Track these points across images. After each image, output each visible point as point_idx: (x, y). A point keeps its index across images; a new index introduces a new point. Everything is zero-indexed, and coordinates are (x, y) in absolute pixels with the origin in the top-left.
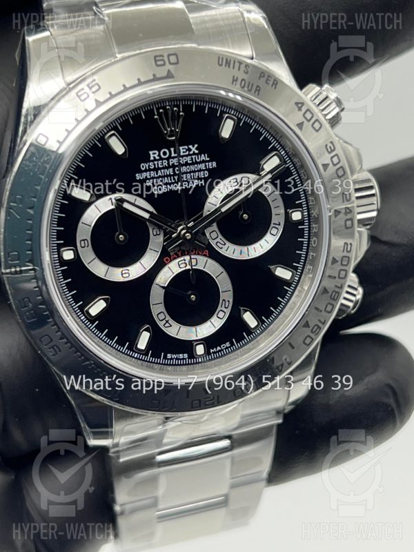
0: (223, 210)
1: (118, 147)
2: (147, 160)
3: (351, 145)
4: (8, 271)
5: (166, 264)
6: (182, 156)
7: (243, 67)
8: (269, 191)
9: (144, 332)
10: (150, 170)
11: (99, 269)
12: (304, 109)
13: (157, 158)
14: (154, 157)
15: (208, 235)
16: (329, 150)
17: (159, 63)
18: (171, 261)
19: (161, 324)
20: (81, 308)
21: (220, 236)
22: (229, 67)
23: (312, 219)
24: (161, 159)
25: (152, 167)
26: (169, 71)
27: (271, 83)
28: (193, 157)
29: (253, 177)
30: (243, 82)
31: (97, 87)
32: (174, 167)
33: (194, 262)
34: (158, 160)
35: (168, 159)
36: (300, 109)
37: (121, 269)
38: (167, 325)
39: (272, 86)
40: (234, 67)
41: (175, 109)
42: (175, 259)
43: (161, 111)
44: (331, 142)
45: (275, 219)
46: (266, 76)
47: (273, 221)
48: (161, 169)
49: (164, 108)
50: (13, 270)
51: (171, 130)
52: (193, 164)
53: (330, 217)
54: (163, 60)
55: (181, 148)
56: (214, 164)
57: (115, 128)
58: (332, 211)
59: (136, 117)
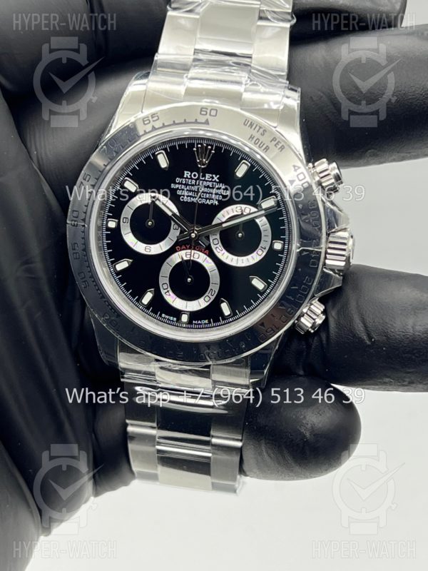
0: (224, 225)
1: (163, 162)
2: (182, 176)
4: (70, 223)
5: (176, 251)
6: (207, 181)
7: (261, 130)
8: (263, 222)
9: (150, 293)
10: (182, 184)
11: (130, 239)
12: (299, 171)
13: (189, 177)
14: (187, 176)
15: (211, 241)
17: (203, 113)
18: (181, 250)
19: (163, 292)
20: (112, 262)
21: (220, 244)
22: (252, 128)
23: (289, 252)
24: (191, 178)
25: (184, 182)
26: (207, 119)
27: (279, 147)
28: (214, 183)
29: (254, 209)
30: (257, 141)
31: (156, 118)
33: (196, 256)
34: (189, 179)
35: (196, 180)
36: (296, 171)
37: (145, 245)
38: (167, 294)
39: (279, 149)
40: (255, 129)
41: (209, 147)
42: (184, 249)
43: (199, 146)
44: (315, 200)
45: (262, 244)
46: (277, 141)
48: (189, 185)
49: (201, 144)
51: (202, 161)
52: (213, 188)
54: (206, 112)
55: (207, 175)
57: (165, 150)
58: (301, 249)
59: (182, 146)
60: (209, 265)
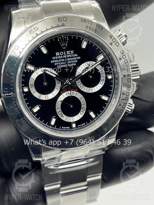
0: (83, 74)
1: (44, 51)
2: (55, 56)
3: (130, 52)
4: (4, 95)
6: (68, 55)
7: (90, 22)
8: (100, 68)
9: (54, 119)
10: (56, 59)
11: (36, 95)
12: (113, 38)
13: (59, 55)
14: (58, 55)
15: (77, 84)
16: (122, 53)
17: (59, 20)
18: (63, 93)
19: (60, 116)
20: (31, 109)
21: (82, 84)
22: (85, 22)
23: (116, 78)
24: (60, 55)
26: (63, 23)
27: (100, 28)
28: (72, 55)
29: (94, 63)
30: (90, 28)
31: (37, 29)
32: (65, 58)
33: (72, 93)
34: (59, 56)
35: (63, 56)
36: (111, 38)
37: (45, 95)
38: (62, 116)
39: (101, 29)
40: (87, 22)
41: (65, 37)
42: (65, 92)
43: (60, 38)
44: (123, 50)
45: (102, 78)
46: (99, 26)
47: (101, 79)
48: (60, 59)
49: (61, 37)
50: (6, 95)
51: (64, 45)
52: (72, 57)
53: (122, 77)
54: (61, 20)
55: (67, 52)
56: (80, 58)
57: (43, 44)
58: (123, 75)
59: (51, 40)
60: (79, 96)
